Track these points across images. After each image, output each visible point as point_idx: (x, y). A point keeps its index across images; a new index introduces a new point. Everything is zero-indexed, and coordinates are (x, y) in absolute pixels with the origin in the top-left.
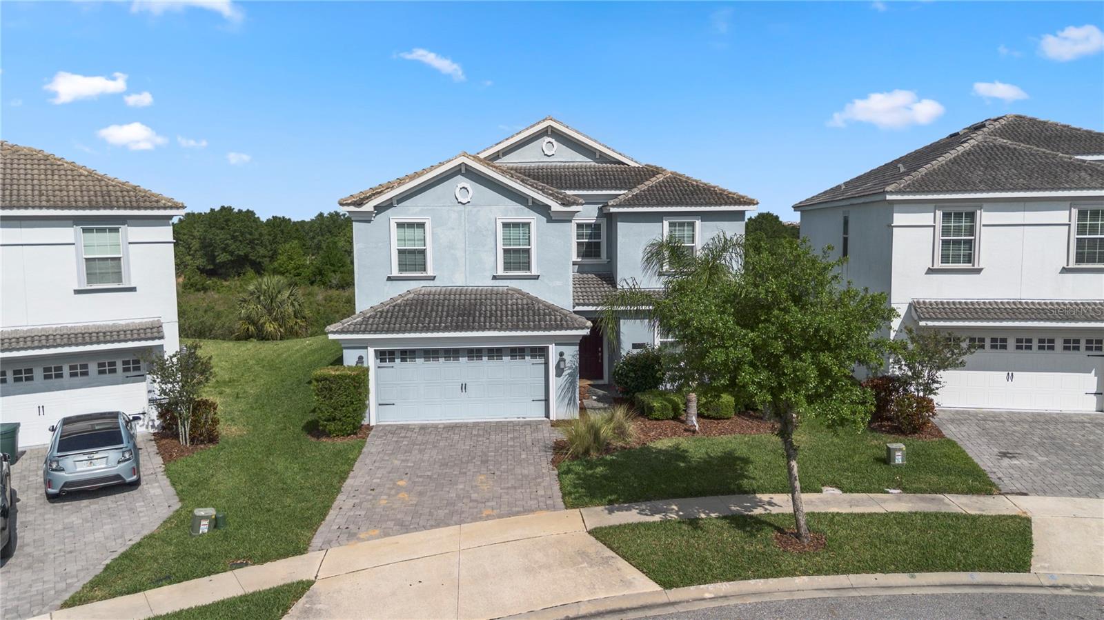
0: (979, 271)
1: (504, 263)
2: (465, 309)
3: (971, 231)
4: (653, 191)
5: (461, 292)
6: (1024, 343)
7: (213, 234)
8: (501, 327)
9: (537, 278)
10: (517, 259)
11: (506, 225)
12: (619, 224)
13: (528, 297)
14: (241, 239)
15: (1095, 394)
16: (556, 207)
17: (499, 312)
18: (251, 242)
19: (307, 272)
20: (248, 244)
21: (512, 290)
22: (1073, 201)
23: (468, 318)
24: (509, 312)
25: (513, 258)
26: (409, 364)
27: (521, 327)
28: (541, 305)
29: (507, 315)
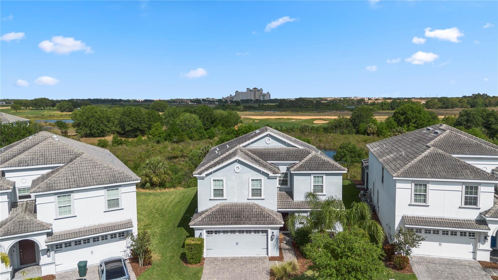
0: (428, 206)
1: (252, 193)
2: (238, 214)
3: (425, 191)
4: (307, 163)
5: (236, 205)
6: (445, 233)
7: (124, 119)
8: (251, 223)
9: (264, 199)
10: (257, 192)
11: (252, 180)
12: (294, 176)
13: (260, 208)
14: (136, 120)
15: (472, 252)
16: (271, 174)
17: (250, 216)
18: (140, 121)
19: (163, 135)
20: (139, 123)
21: (255, 205)
22: (463, 183)
23: (239, 218)
24: (254, 216)
25: (255, 192)
26: (218, 235)
27: (258, 223)
28: (265, 212)
29: (253, 218)
